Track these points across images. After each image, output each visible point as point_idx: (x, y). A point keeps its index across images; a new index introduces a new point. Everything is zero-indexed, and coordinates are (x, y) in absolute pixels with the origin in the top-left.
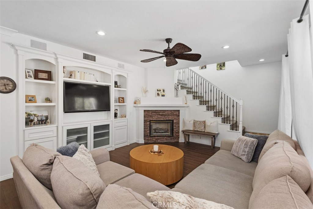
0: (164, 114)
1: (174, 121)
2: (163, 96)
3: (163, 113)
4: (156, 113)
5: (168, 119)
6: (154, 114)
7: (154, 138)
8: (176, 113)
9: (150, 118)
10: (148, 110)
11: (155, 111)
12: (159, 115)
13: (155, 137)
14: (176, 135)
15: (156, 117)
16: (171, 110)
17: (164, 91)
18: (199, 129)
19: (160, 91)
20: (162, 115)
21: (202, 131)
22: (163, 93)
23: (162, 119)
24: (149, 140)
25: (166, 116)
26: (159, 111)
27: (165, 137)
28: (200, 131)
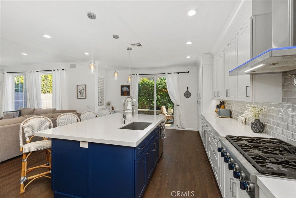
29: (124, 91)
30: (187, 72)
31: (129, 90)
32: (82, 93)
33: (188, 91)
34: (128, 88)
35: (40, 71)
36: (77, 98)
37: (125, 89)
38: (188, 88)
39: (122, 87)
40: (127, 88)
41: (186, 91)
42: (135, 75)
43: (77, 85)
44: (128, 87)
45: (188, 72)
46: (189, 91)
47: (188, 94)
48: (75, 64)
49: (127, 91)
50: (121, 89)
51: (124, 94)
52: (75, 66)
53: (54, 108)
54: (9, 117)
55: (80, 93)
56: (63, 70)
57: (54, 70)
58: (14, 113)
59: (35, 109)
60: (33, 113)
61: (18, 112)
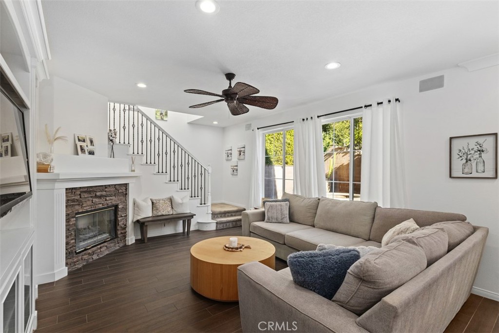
0: (104, 193)
1: (119, 207)
2: (91, 153)
3: (101, 193)
4: (89, 192)
5: (111, 203)
6: (86, 195)
7: (85, 254)
8: (122, 190)
9: (77, 207)
10: (72, 188)
11: (89, 190)
12: (96, 196)
13: (86, 250)
14: (122, 233)
15: (89, 203)
16: (115, 185)
17: (91, 142)
18: (165, 212)
19: (84, 141)
20: (100, 197)
21: (169, 214)
22: (90, 148)
23: (101, 206)
24: (75, 262)
25: (107, 198)
26: (95, 189)
27: (106, 244)
28: (166, 215)
32: (474, 162)
36: (450, 177)
43: (451, 138)
48: (442, 77)
52: (443, 80)
53: (373, 202)
54: (275, 212)
55: (464, 161)
56: (397, 100)
57: (366, 106)
58: (281, 205)
59: (319, 199)
60: (316, 208)
61: (286, 202)
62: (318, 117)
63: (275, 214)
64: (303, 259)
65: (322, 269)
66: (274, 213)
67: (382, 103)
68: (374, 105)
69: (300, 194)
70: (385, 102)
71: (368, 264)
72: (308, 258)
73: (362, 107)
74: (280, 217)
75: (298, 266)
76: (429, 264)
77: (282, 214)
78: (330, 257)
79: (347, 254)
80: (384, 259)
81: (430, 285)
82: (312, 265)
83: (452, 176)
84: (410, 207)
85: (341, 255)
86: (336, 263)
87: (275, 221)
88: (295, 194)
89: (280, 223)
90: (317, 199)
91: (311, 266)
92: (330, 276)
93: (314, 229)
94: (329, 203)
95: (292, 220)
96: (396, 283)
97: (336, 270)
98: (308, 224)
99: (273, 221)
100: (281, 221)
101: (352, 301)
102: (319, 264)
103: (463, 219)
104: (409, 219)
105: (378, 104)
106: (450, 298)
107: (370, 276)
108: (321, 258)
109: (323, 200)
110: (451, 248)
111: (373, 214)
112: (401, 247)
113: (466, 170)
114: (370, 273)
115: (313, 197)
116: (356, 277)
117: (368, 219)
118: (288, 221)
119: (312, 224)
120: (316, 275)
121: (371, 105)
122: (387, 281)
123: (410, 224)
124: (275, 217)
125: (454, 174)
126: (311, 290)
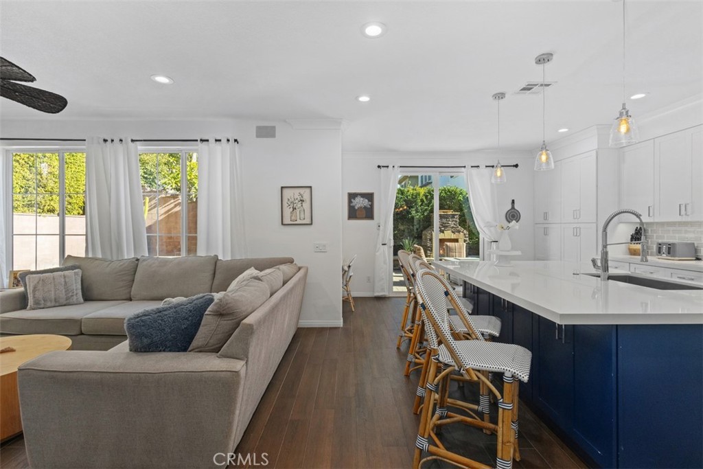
29: (356, 208)
30: (514, 166)
31: (372, 206)
32: (298, 211)
33: (513, 207)
34: (369, 201)
35: (144, 140)
36: (282, 224)
37: (360, 203)
38: (513, 201)
39: (352, 196)
40: (367, 200)
41: (510, 207)
42: (391, 167)
43: (282, 188)
44: (369, 197)
45: (516, 166)
46: (516, 207)
47: (513, 215)
48: (274, 127)
49: (365, 207)
50: (350, 202)
51: (358, 216)
52: (275, 131)
53: (213, 255)
54: (53, 289)
55: (292, 209)
56: (236, 140)
57: (201, 140)
58: (65, 277)
59: (138, 260)
60: (133, 273)
61: (76, 270)
62: (132, 141)
63: (53, 293)
64: (148, 317)
65: (174, 322)
66: (50, 291)
67: (220, 140)
68: (212, 141)
69: (100, 256)
70: (224, 141)
71: (227, 298)
72: (156, 313)
73: (197, 140)
74: (62, 295)
75: (143, 326)
76: (271, 295)
77: (67, 291)
78: (182, 307)
79: (201, 300)
80: (239, 293)
81: (273, 309)
82: (162, 320)
83: (284, 223)
84: (250, 256)
85: (195, 302)
86: (191, 311)
87: (53, 304)
88: (90, 256)
89: (65, 305)
90: (134, 260)
91: (160, 322)
92: (183, 327)
93: (130, 302)
94: (154, 263)
95: (88, 297)
96: (250, 310)
97: (190, 318)
98: (119, 298)
99: (49, 304)
100: (65, 303)
101: (212, 341)
102: (170, 317)
103: (291, 261)
104: (250, 267)
105: (216, 140)
106: (285, 326)
107: (228, 308)
108: (172, 310)
109: (144, 260)
110: (285, 283)
111: (213, 268)
112: (251, 284)
113: (293, 218)
114: (228, 306)
115: (126, 258)
116: (215, 315)
117: (208, 275)
118: (82, 300)
119: (128, 296)
120: (167, 330)
121: (208, 141)
122: (244, 309)
123: (252, 272)
124: (53, 297)
125: (285, 222)
126: (160, 351)
